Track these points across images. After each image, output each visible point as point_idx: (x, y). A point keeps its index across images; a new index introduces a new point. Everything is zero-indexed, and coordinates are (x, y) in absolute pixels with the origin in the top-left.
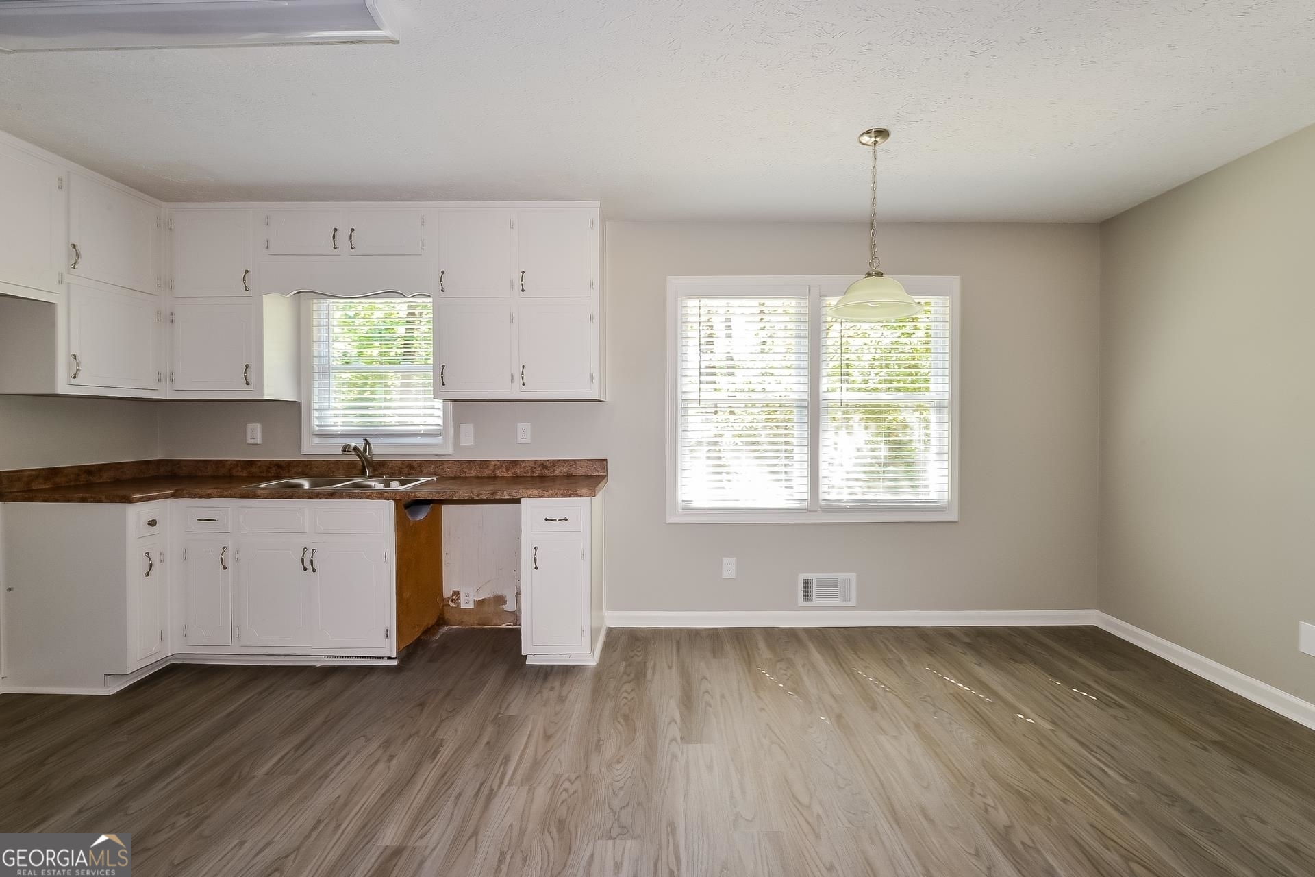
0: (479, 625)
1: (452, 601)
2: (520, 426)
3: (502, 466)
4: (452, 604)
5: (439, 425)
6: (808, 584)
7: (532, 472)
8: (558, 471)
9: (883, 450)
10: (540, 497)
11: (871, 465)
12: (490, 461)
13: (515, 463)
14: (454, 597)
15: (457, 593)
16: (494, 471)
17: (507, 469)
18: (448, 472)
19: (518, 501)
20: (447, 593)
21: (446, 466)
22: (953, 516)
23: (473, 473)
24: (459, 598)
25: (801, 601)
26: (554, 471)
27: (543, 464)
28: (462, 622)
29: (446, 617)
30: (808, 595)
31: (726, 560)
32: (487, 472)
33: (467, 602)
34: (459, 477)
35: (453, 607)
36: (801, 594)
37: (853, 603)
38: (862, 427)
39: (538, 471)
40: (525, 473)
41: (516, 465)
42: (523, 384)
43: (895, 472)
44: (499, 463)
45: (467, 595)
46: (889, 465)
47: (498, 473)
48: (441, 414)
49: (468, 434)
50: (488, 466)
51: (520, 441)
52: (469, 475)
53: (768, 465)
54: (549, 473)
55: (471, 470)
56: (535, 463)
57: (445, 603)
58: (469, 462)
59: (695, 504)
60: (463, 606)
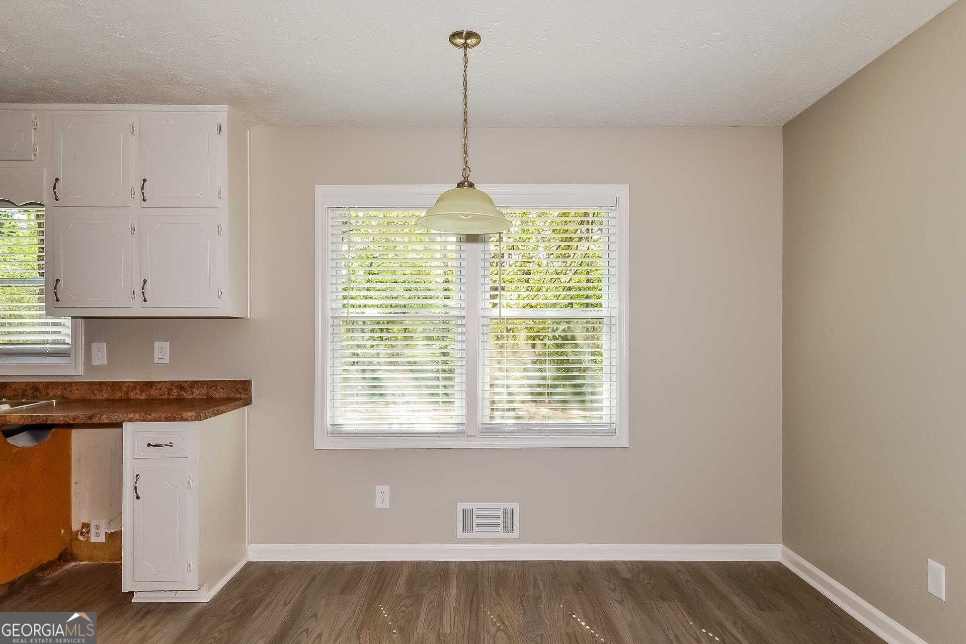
0: (111, 560)
1: (82, 534)
2: (157, 345)
3: (136, 388)
4: (81, 538)
5: (68, 344)
6: (467, 513)
7: (169, 394)
8: (197, 393)
9: (550, 371)
10: (142, 421)
11: (539, 386)
12: (124, 382)
13: (150, 385)
14: (84, 530)
15: (86, 526)
16: (127, 393)
17: (142, 391)
18: (77, 394)
19: (119, 425)
20: (76, 526)
21: (74, 388)
22: (622, 440)
23: (105, 395)
24: (88, 532)
25: (460, 534)
26: (193, 393)
27: (180, 386)
28: (92, 557)
29: (74, 553)
30: (467, 527)
31: (379, 488)
32: (119, 395)
33: (98, 535)
34: (90, 401)
35: (82, 541)
36: (460, 526)
37: (516, 534)
38: (530, 346)
39: (175, 393)
40: (161, 395)
41: (151, 387)
42: (145, 300)
43: (565, 394)
44: (132, 385)
45: (98, 527)
46: (555, 386)
47: (132, 395)
48: (69, 332)
49: (100, 354)
50: (120, 388)
51: (157, 361)
52: (100, 398)
53: (427, 386)
54: (187, 395)
55: (102, 391)
56: (172, 385)
57: (73, 537)
58: (100, 383)
59: (346, 428)
60: (93, 539)
